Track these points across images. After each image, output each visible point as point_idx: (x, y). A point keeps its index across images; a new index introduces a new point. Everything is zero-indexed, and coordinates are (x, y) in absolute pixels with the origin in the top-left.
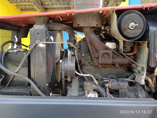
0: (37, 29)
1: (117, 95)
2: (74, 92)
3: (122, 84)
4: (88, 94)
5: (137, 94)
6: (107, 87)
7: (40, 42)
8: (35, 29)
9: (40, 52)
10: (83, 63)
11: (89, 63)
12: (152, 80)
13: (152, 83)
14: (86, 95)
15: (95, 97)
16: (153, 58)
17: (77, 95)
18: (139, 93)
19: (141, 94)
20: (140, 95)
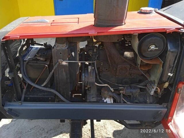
0: (59, 49)
1: (129, 98)
2: (93, 97)
3: (134, 91)
4: (105, 99)
5: (146, 99)
6: (122, 94)
7: (63, 60)
8: (58, 49)
9: (63, 69)
10: (101, 70)
11: (107, 69)
12: (161, 89)
13: (160, 92)
14: (103, 99)
15: (110, 103)
16: (165, 75)
17: (95, 100)
18: (147, 98)
19: (149, 99)
20: (148, 101)
